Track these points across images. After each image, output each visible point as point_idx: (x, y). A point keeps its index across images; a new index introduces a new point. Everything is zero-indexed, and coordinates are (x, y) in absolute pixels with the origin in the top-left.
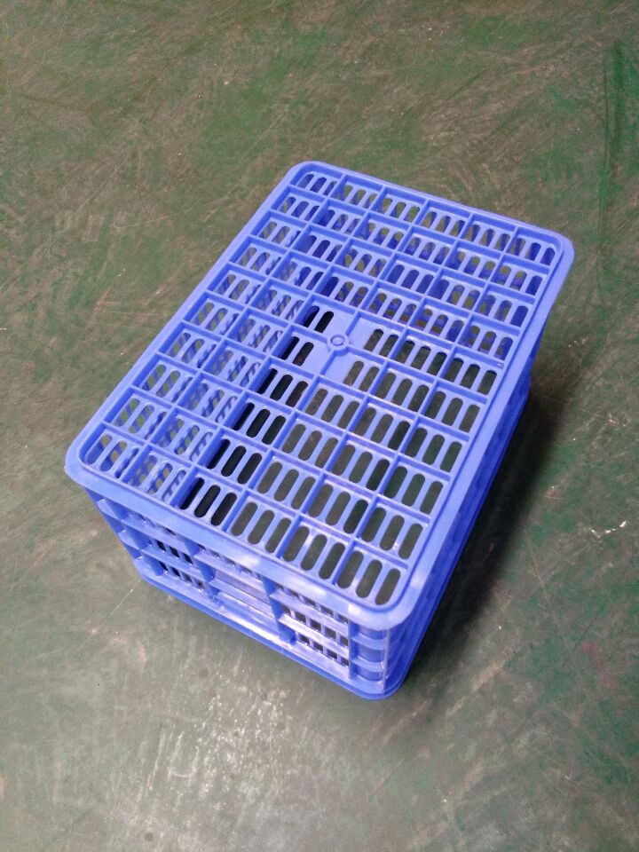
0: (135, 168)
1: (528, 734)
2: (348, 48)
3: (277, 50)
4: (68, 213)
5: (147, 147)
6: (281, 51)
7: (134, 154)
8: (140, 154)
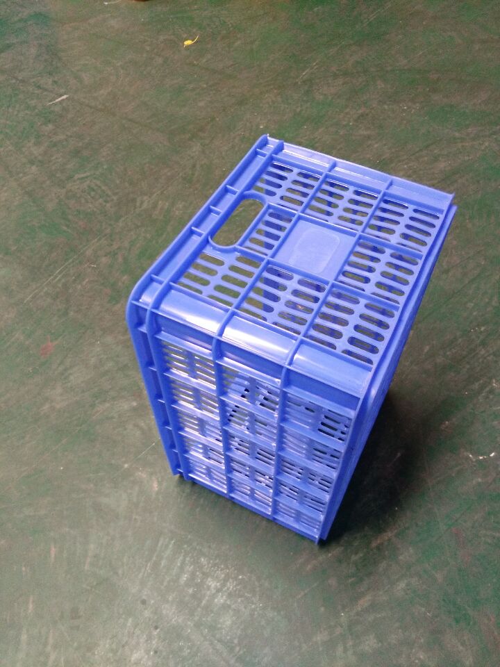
0: (193, 174)
1: (406, 581)
2: (347, 113)
3: (298, 110)
4: (145, 198)
5: (203, 162)
6: (302, 110)
7: (194, 166)
8: (198, 167)
